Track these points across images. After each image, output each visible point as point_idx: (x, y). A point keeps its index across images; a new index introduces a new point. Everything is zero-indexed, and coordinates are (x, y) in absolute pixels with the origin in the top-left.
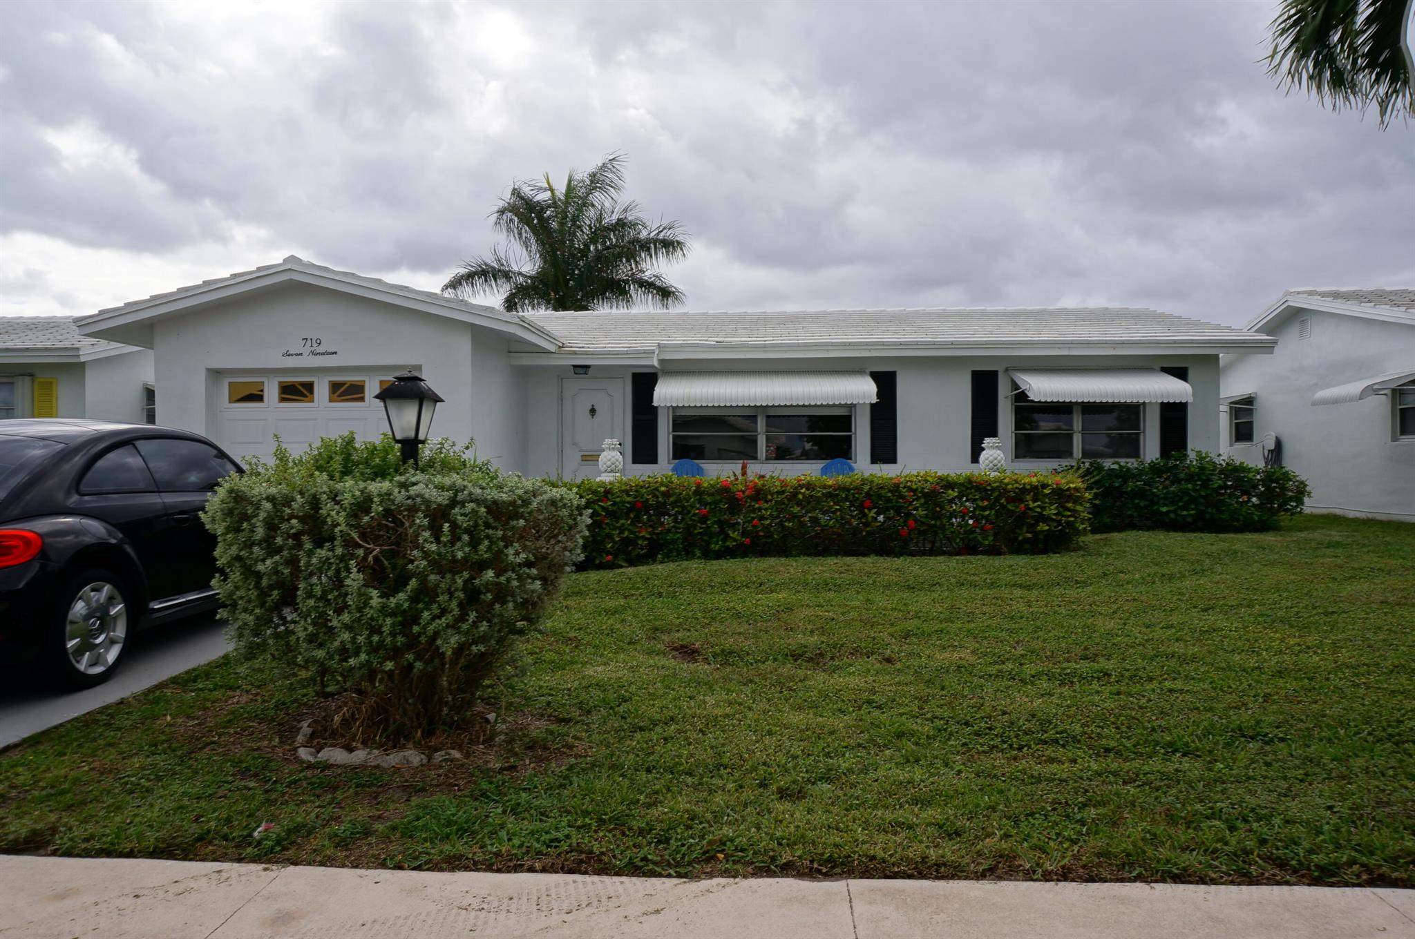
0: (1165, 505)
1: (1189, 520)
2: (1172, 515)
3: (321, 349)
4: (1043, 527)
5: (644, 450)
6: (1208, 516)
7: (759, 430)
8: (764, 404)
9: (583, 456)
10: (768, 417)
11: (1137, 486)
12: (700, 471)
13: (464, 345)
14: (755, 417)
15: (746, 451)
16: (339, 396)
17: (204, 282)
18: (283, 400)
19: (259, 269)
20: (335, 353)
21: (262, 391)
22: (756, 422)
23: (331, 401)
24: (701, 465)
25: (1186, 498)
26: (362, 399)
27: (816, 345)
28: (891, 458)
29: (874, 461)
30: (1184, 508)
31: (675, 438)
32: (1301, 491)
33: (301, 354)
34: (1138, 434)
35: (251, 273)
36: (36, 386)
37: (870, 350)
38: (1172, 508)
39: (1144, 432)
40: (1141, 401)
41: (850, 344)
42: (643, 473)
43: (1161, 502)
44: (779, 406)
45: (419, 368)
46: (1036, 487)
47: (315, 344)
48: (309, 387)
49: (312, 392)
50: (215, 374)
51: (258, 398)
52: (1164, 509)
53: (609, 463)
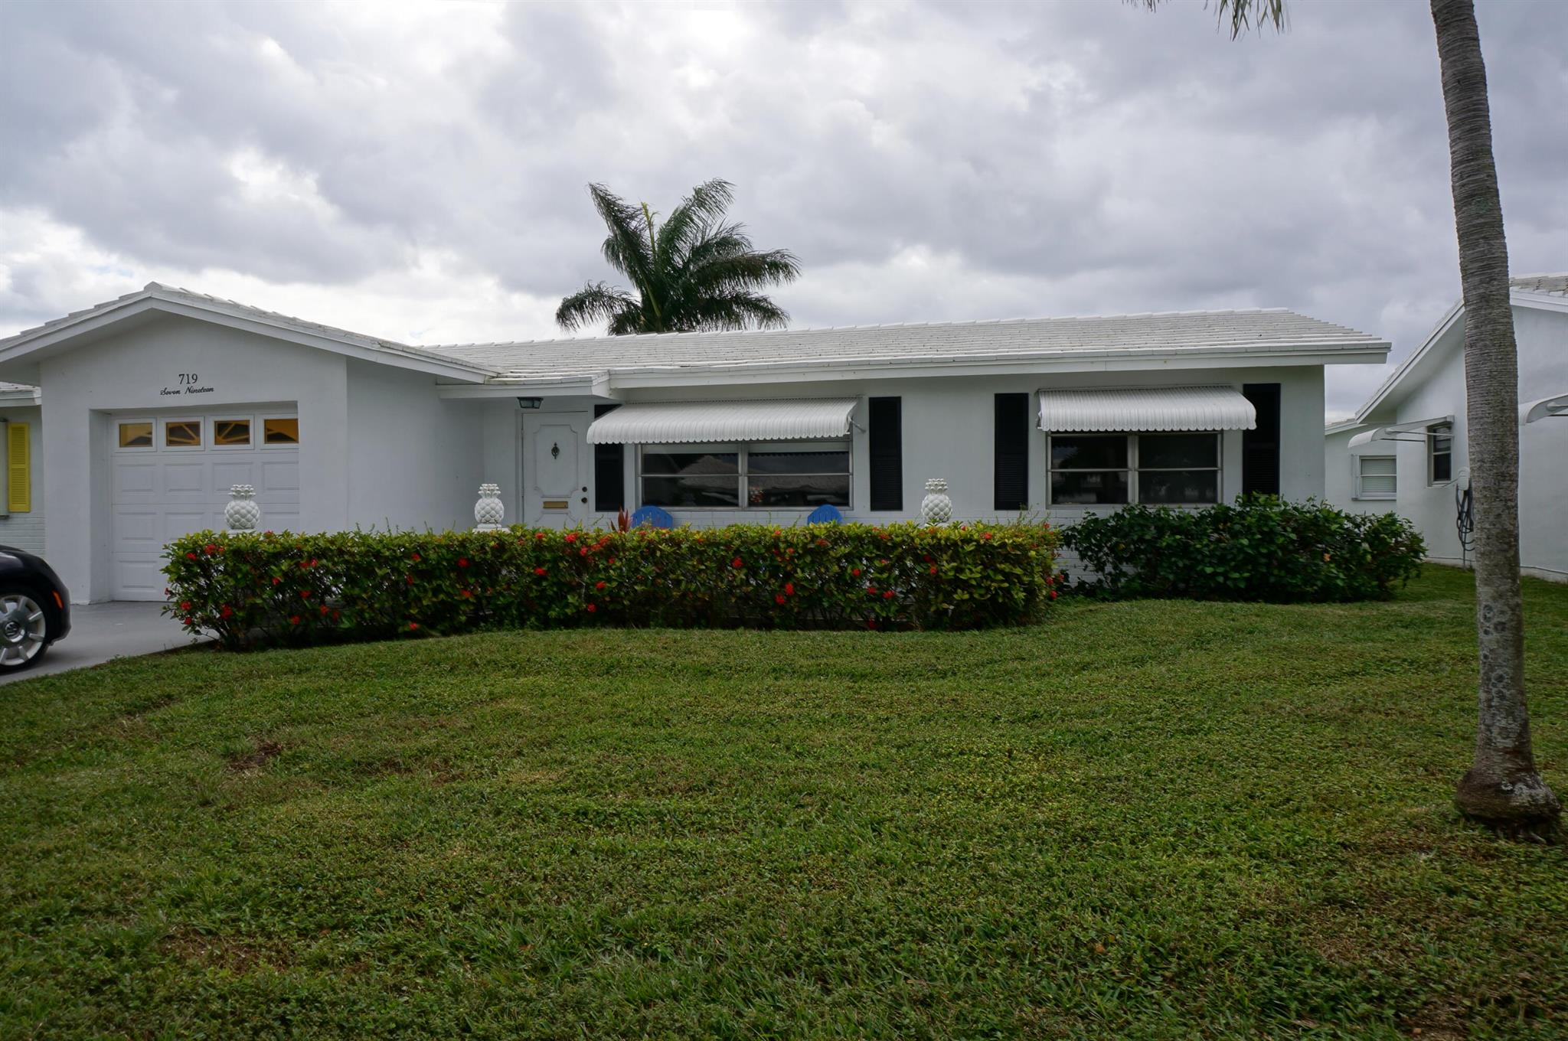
0: (1211, 565)
1: (1242, 585)
2: (1221, 579)
3: (197, 386)
4: (960, 595)
5: (608, 495)
6: (1272, 580)
7: (740, 471)
8: (747, 439)
9: (545, 503)
10: (750, 455)
11: (1175, 540)
12: (669, 522)
13: (338, 379)
14: (736, 455)
15: (726, 498)
16: (226, 437)
17: (70, 315)
18: (170, 443)
19: (122, 298)
20: (212, 390)
21: (151, 433)
22: (736, 463)
23: (217, 442)
24: (672, 513)
25: (1241, 557)
26: (247, 441)
27: (788, 367)
28: (897, 505)
29: (874, 508)
30: (1236, 569)
31: (646, 481)
32: (1415, 545)
33: (178, 392)
34: (1215, 472)
35: (114, 303)
36: (10, 431)
37: (854, 371)
38: (1220, 570)
39: (1222, 470)
40: (1218, 428)
41: (829, 365)
42: (599, 524)
43: (1207, 560)
44: (765, 441)
45: (293, 405)
46: (955, 544)
47: (191, 380)
48: (195, 427)
49: (198, 434)
50: (103, 416)
51: (146, 441)
52: (1209, 570)
53: (483, 512)
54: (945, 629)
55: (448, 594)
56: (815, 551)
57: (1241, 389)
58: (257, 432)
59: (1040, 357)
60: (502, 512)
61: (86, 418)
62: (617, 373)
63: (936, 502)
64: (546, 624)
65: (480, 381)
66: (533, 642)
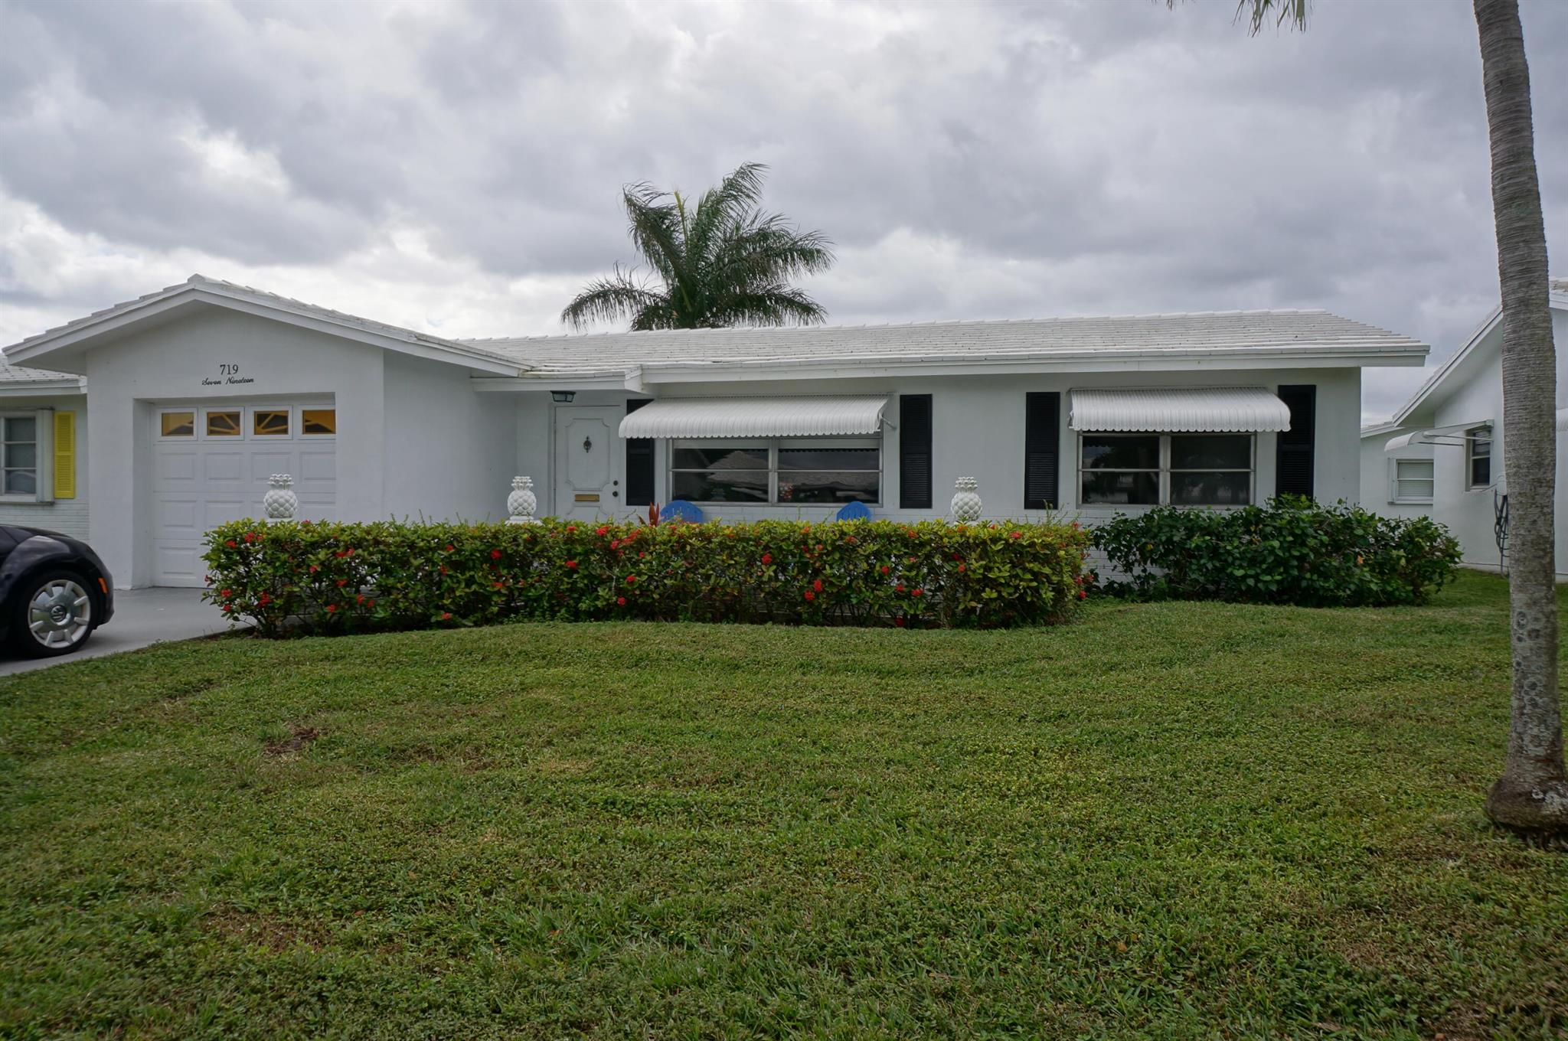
0: (1241, 567)
1: (1274, 588)
2: (1251, 582)
3: (238, 377)
4: (989, 594)
5: (639, 489)
6: (1304, 584)
7: (770, 466)
8: (778, 435)
9: (577, 496)
10: (781, 451)
11: (1204, 541)
12: (699, 516)
13: (376, 369)
14: (766, 450)
15: (755, 494)
16: (264, 428)
17: (116, 306)
18: (211, 432)
19: (166, 290)
20: (252, 380)
21: (192, 423)
22: (767, 460)
23: (256, 433)
24: (702, 508)
25: (1270, 559)
26: (285, 431)
27: (820, 363)
28: (927, 504)
29: (903, 505)
30: (1269, 571)
31: (677, 476)
32: (1451, 552)
33: (219, 383)
34: (1248, 474)
35: (158, 294)
36: (56, 420)
38: (1251, 572)
39: (1255, 471)
40: (1251, 430)
41: (860, 362)
42: (628, 518)
43: (1237, 562)
44: (795, 437)
45: (331, 397)
47: (232, 371)
48: (235, 417)
49: (238, 424)
50: (147, 405)
51: (188, 430)
52: (1239, 573)
53: (516, 504)
54: (973, 627)
55: (481, 585)
56: (843, 548)
57: (1276, 390)
58: (295, 423)
59: (1072, 357)
60: (534, 505)
61: (129, 408)
62: (649, 368)
63: (966, 500)
64: (576, 616)
65: (514, 373)
66: (564, 633)
